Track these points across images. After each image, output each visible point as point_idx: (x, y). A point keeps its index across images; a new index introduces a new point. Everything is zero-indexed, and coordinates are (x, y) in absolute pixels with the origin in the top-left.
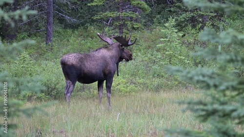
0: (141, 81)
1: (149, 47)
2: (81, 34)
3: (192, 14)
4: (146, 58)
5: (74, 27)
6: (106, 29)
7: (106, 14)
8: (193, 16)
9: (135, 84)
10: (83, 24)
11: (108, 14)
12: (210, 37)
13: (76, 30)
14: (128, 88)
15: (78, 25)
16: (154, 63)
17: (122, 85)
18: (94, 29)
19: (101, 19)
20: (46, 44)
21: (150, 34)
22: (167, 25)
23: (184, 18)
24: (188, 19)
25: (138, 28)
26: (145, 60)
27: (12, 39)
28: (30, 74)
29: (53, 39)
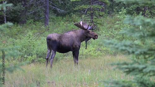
0: (105, 49)
1: (110, 27)
2: (68, 19)
3: (137, 6)
4: (108, 34)
5: (63, 15)
6: (83, 16)
7: (82, 6)
8: (138, 7)
9: (101, 51)
10: (69, 13)
11: (83, 6)
12: (131, 21)
13: (64, 17)
14: (96, 53)
15: (66, 14)
16: (113, 37)
17: (92, 52)
18: (76, 16)
19: (79, 10)
20: (45, 26)
21: (111, 19)
22: (120, 13)
23: (133, 9)
24: (134, 9)
25: (103, 15)
26: (108, 36)
27: (23, 24)
28: (34, 46)
29: (49, 23)
